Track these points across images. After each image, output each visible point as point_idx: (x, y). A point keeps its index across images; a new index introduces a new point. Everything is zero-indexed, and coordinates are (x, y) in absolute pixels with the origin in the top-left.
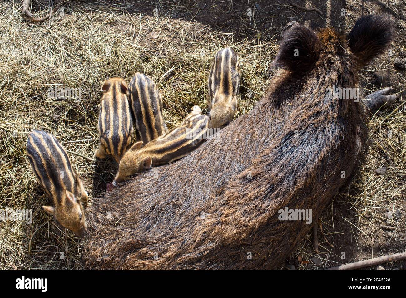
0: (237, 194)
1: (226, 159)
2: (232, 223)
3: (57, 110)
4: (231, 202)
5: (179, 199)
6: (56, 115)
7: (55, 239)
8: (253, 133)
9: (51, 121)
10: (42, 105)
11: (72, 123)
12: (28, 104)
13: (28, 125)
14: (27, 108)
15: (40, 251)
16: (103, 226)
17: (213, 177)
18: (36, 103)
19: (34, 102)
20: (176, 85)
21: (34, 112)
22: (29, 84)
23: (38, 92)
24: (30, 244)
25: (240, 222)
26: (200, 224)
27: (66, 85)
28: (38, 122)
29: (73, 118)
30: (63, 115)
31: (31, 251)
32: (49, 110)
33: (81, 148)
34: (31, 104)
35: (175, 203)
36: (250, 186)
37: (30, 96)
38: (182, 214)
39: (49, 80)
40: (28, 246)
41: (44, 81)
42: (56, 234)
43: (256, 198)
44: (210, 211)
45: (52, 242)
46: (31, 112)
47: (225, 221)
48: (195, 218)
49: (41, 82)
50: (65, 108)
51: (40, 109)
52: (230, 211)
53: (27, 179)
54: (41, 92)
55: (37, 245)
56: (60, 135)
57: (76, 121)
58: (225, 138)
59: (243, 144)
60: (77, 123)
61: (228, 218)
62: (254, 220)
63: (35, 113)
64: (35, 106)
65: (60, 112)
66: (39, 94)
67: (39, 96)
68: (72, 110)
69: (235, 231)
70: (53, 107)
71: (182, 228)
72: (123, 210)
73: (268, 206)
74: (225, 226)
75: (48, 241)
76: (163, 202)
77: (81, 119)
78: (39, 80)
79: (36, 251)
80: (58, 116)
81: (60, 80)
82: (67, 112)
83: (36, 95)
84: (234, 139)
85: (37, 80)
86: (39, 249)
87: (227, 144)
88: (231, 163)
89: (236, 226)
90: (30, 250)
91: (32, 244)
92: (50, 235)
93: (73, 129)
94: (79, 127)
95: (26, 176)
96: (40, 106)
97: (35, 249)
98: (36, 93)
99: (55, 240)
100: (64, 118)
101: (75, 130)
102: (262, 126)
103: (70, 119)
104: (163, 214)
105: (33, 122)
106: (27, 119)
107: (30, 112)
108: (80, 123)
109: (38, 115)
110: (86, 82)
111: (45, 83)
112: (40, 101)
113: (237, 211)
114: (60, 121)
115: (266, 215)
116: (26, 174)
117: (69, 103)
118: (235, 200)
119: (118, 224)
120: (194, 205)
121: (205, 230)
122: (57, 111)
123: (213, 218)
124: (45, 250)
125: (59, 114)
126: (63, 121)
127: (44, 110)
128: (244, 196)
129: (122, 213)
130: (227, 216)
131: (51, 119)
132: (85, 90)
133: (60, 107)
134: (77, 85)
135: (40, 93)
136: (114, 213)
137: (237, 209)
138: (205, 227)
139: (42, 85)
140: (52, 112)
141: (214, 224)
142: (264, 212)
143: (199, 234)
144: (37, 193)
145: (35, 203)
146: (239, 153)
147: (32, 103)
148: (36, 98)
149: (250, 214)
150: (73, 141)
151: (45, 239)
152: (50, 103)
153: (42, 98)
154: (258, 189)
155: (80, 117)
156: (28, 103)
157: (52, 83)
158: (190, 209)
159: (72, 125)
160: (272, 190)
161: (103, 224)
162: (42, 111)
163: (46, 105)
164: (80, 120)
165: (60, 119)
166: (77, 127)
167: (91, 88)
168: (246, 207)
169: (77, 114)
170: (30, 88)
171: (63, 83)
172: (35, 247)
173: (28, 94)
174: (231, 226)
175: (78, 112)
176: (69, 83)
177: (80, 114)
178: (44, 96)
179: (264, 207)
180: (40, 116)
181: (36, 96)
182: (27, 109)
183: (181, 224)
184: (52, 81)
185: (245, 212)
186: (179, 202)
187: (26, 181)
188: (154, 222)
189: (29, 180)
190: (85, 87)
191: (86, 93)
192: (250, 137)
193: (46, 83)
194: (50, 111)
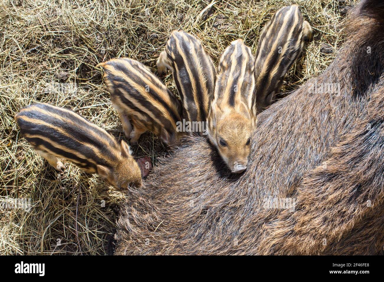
0: (314, 196)
1: (298, 146)
2: (309, 233)
3: (64, 65)
4: (307, 207)
5: (237, 200)
6: (63, 73)
7: (73, 234)
8: (330, 110)
9: (57, 81)
10: (44, 60)
11: (85, 81)
12: (25, 59)
13: (28, 88)
14: (24, 64)
15: (55, 252)
16: (139, 229)
17: (281, 171)
18: (35, 58)
19: (32, 56)
20: (218, 25)
21: (34, 69)
22: (24, 32)
23: (37, 42)
24: (42, 243)
25: (320, 232)
26: (268, 234)
27: (74, 32)
28: (40, 83)
29: (86, 75)
30: (72, 72)
31: (43, 252)
32: (53, 66)
33: (98, 114)
34: (28, 58)
35: (233, 205)
36: (331, 186)
37: (27, 48)
38: (243, 220)
39: (51, 26)
40: (40, 245)
41: (44, 27)
42: (73, 228)
43: (339, 201)
44: (280, 217)
45: (69, 239)
46: (30, 69)
47: (300, 231)
48: (260, 226)
49: (40, 29)
50: (74, 63)
51: (42, 66)
52: (306, 218)
53: (31, 159)
54: (40, 42)
55: (51, 243)
56: (70, 98)
57: (90, 80)
58: (293, 115)
59: (318, 124)
60: (90, 82)
61: (305, 227)
62: (337, 229)
63: (35, 71)
64: (34, 62)
65: (67, 68)
66: (38, 45)
67: (39, 48)
68: (83, 65)
69: (313, 243)
70: (58, 61)
71: (244, 240)
72: (166, 210)
73: (354, 210)
74: (301, 237)
75: (64, 237)
76: (218, 204)
77: (96, 76)
78: (38, 26)
79: (50, 252)
80: (66, 73)
81: (64, 25)
82: (77, 68)
83: (34, 46)
84: (305, 117)
85: (35, 27)
86: (53, 248)
87: (296, 125)
88: (304, 152)
89: (314, 237)
90: (42, 250)
91: (44, 243)
92: (66, 230)
93: (87, 89)
94: (94, 87)
95: (30, 156)
96: (42, 62)
97: (49, 249)
98: (34, 43)
99: (74, 236)
100: (74, 75)
101: (89, 90)
102: (341, 101)
103: (81, 77)
104: (218, 220)
105: (33, 84)
106: (25, 80)
107: (28, 70)
108: (95, 82)
109: (39, 73)
110: (99, 26)
111: (45, 29)
112: (41, 54)
113: (315, 218)
114: (69, 80)
115: (352, 222)
116: (30, 153)
117: (78, 56)
118: (312, 203)
119: (158, 230)
120: (259, 209)
121: (274, 242)
122: (64, 67)
123: (284, 226)
124: (62, 250)
125: (66, 71)
126: (73, 79)
127: (47, 67)
128: (323, 198)
129: (164, 214)
130: (303, 224)
131: (57, 78)
132: (99, 37)
133: (67, 61)
134: (88, 30)
135: (40, 44)
136: (153, 213)
137: (315, 216)
138: (274, 238)
139: (42, 33)
140: (58, 68)
141: (286, 234)
142: (349, 218)
143: (267, 247)
144: (46, 177)
145: (45, 191)
146: (314, 137)
147: (31, 58)
148: (34, 51)
149: (332, 221)
150: (87, 107)
151: (60, 234)
152: (54, 56)
153: (43, 50)
154: (341, 190)
155: (94, 73)
156: (25, 57)
157: (55, 30)
158: (253, 214)
159: (84, 85)
160: (359, 192)
161: (139, 227)
162: (45, 68)
163: (49, 60)
164: (94, 77)
165: (68, 78)
166: (91, 87)
167: (106, 34)
168: (326, 213)
169: (90, 70)
170: (27, 38)
171: (70, 29)
172: (48, 246)
173: (24, 46)
174: (308, 237)
175: (92, 67)
176: (77, 29)
177: (94, 69)
178: (45, 47)
179: (349, 212)
180: (42, 75)
181: (35, 48)
182: (24, 66)
183: (242, 233)
184: (54, 27)
185: (325, 219)
186: (238, 204)
187: (30, 162)
188: (206, 231)
189: (34, 160)
190: (98, 33)
191: (100, 41)
192: (326, 116)
193: (47, 29)
194: (55, 68)
